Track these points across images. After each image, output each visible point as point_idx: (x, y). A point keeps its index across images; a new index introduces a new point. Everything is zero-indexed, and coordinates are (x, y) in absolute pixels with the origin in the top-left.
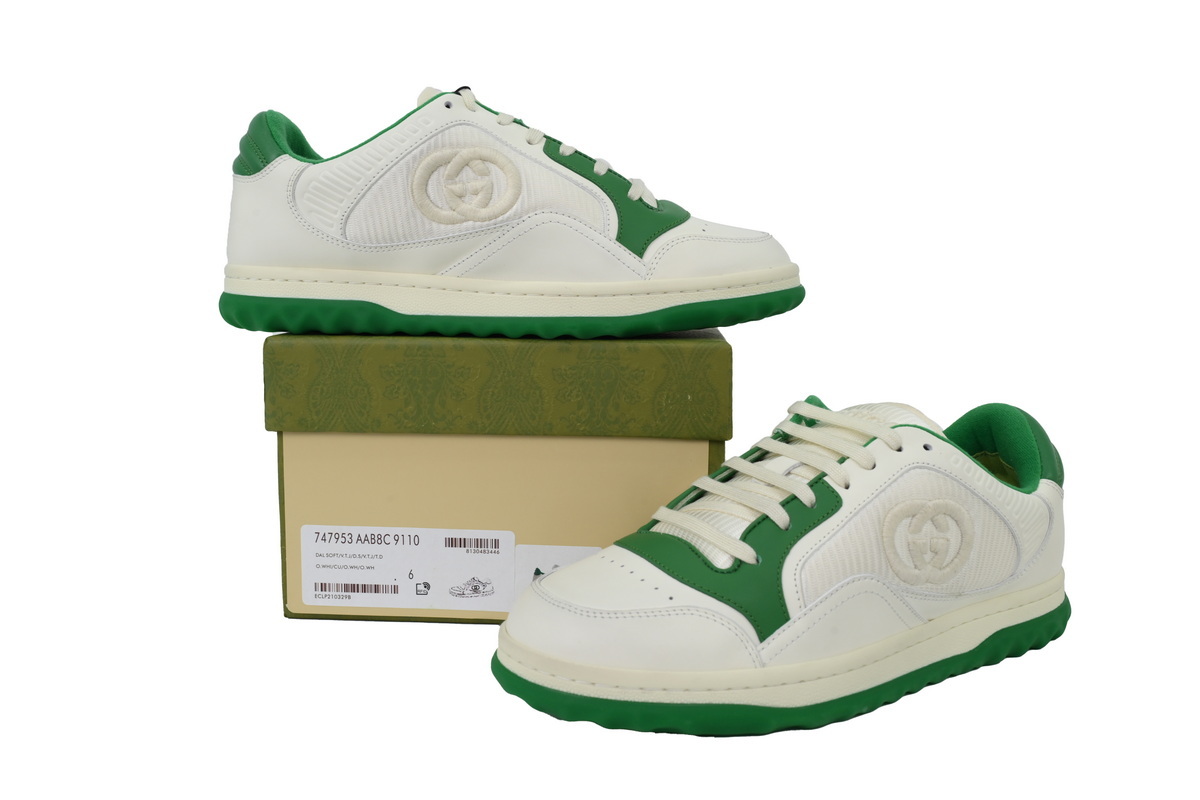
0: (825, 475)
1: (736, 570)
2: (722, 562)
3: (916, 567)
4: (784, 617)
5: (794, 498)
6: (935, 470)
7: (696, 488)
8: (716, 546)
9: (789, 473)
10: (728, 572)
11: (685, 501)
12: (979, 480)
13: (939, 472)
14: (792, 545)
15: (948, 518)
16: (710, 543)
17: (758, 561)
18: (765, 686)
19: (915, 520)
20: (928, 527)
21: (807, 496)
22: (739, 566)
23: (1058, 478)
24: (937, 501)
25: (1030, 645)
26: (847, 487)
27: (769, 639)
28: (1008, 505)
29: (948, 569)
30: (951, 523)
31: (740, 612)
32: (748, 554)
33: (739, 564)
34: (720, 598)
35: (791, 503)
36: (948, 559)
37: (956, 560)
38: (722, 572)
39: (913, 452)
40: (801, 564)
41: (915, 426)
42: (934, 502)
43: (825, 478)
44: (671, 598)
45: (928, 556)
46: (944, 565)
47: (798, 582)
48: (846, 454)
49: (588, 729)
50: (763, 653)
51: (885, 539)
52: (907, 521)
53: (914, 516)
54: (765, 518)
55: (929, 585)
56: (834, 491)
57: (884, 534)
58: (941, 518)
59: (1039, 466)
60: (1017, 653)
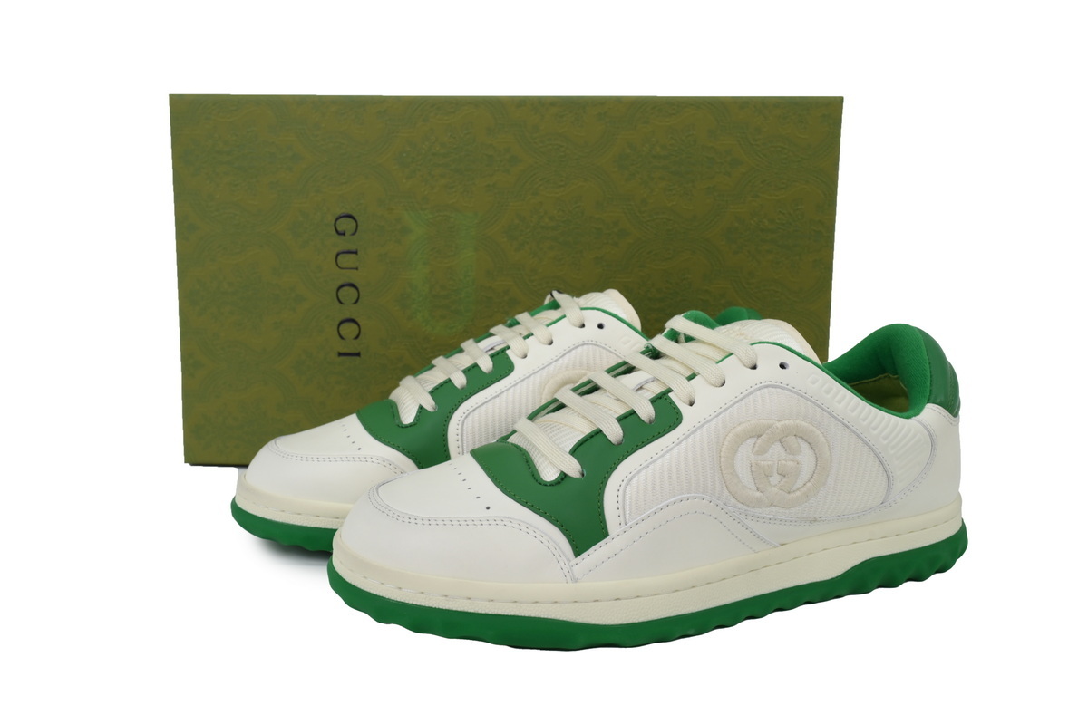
0: (670, 390)
1: (559, 483)
2: (549, 475)
3: (758, 489)
4: (602, 533)
5: (633, 413)
6: (789, 390)
7: (556, 400)
8: (547, 459)
9: (641, 388)
10: (552, 484)
11: (544, 412)
12: (840, 402)
13: (792, 392)
14: (620, 461)
15: (800, 441)
16: (543, 455)
17: (583, 475)
18: (575, 602)
19: (759, 441)
20: (776, 449)
21: (646, 412)
22: (562, 479)
23: (951, 403)
24: (787, 422)
25: (907, 578)
26: (691, 404)
27: (584, 555)
28: (874, 429)
29: (798, 493)
30: (804, 446)
31: (556, 526)
32: (573, 468)
33: (564, 477)
34: (537, 511)
35: (628, 418)
36: (800, 483)
37: (809, 484)
38: (546, 484)
39: (768, 370)
40: (626, 480)
41: (774, 344)
42: (783, 423)
43: (670, 395)
44: (488, 508)
45: (775, 479)
46: (794, 488)
47: (620, 499)
48: (697, 369)
49: (396, 631)
50: (575, 568)
51: (722, 459)
52: (751, 442)
53: (759, 436)
54: (599, 432)
55: (774, 509)
56: (675, 408)
57: (722, 454)
58: (791, 440)
59: (928, 390)
60: (892, 583)
